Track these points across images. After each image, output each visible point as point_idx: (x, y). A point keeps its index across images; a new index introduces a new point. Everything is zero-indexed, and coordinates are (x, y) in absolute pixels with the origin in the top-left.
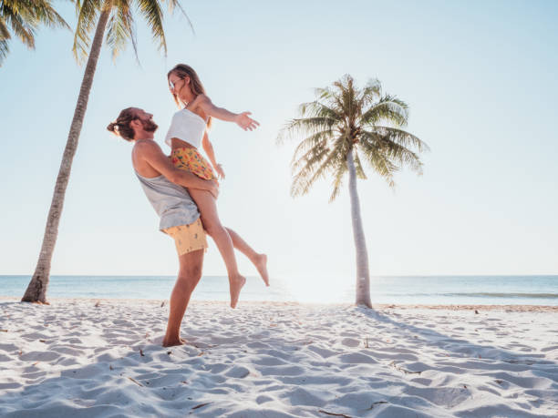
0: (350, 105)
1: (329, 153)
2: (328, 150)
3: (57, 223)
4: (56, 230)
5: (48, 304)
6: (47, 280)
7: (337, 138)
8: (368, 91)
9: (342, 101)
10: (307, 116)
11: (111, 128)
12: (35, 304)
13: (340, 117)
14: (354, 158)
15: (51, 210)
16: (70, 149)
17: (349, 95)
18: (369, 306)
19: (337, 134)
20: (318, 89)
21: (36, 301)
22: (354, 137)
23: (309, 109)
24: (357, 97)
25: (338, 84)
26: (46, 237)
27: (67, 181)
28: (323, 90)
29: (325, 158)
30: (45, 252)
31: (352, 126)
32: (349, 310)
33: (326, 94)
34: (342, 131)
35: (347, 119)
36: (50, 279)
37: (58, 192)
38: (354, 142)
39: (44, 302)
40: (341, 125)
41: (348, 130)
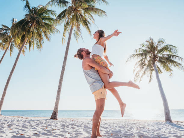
0: (152, 48)
1: (146, 65)
2: (146, 64)
3: (60, 94)
4: (60, 96)
5: (58, 120)
6: (57, 112)
7: (149, 60)
8: (159, 42)
9: (149, 47)
10: (138, 53)
11: (75, 56)
12: (54, 120)
13: (149, 52)
14: (156, 66)
15: (58, 90)
16: (63, 70)
17: (152, 45)
18: (171, 122)
19: (148, 58)
20: (141, 44)
21: (54, 119)
22: (155, 59)
23: (138, 51)
24: (155, 45)
25: (147, 41)
26: (57, 98)
27: (62, 80)
28: (142, 44)
29: (145, 67)
30: (57, 103)
31: (154, 55)
32: (163, 123)
33: (143, 45)
34: (150, 57)
35: (152, 53)
36: (58, 111)
37: (60, 84)
38: (155, 61)
39: (57, 119)
40: (150, 55)
41: (153, 57)
